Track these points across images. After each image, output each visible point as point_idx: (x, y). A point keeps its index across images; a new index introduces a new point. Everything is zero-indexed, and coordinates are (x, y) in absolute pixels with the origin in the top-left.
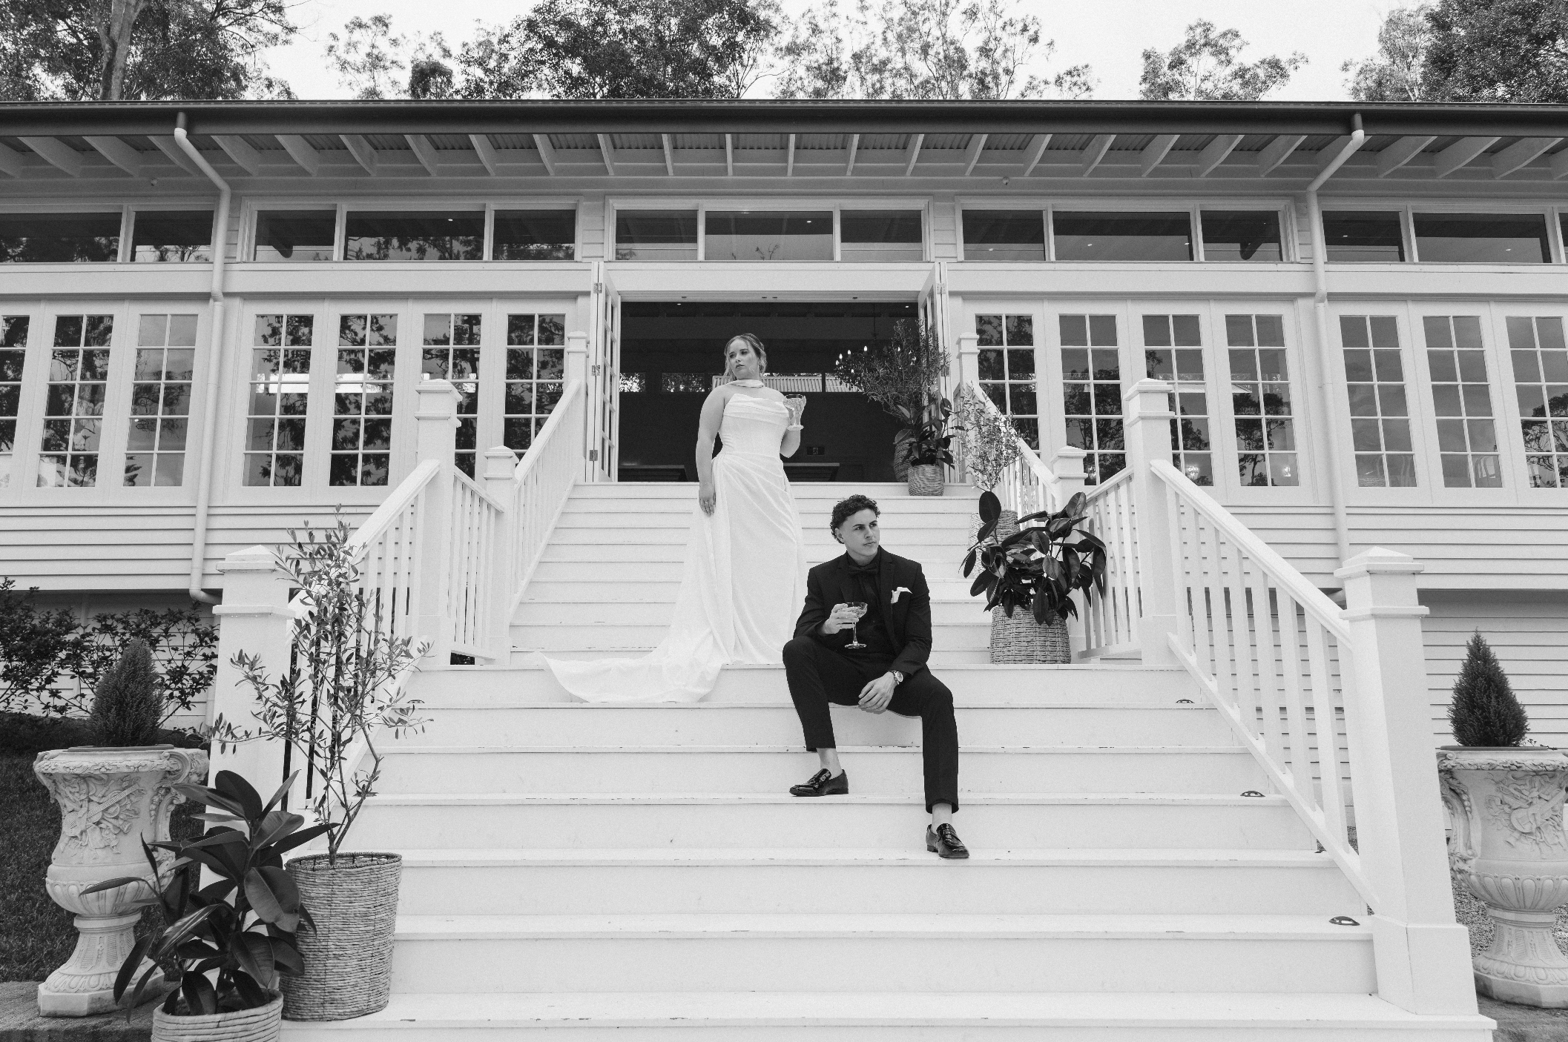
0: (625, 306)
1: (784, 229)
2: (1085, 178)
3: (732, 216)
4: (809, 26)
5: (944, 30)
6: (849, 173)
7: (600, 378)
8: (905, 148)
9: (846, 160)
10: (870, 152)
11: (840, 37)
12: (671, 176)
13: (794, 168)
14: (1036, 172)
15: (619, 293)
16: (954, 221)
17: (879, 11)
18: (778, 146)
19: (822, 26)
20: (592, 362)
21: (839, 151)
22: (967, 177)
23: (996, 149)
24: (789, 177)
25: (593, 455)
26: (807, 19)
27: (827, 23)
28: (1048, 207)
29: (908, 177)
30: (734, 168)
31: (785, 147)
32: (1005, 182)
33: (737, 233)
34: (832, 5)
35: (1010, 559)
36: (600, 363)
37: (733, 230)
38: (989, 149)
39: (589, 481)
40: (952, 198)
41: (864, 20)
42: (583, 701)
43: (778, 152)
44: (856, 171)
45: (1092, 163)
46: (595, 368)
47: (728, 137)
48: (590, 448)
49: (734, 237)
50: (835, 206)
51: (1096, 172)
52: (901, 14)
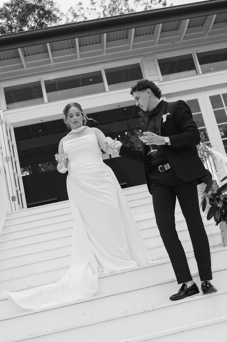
0: (15, 129)
1: (81, 84)
2: (206, 37)
3: (56, 82)
4: (72, 14)
5: (127, 7)
6: (105, 53)
7: (10, 163)
8: (127, 38)
9: (103, 47)
10: (112, 42)
11: (86, 17)
12: (26, 68)
13: (80, 55)
14: (185, 38)
15: (12, 124)
16: (155, 65)
17: (100, 3)
18: (71, 47)
19: (78, 13)
20: (5, 156)
21: (98, 44)
22: (156, 45)
23: (166, 31)
24: (79, 59)
25: (13, 199)
26: (71, 12)
27: (79, 12)
28: (194, 52)
29: (131, 50)
30: (53, 60)
31: (74, 47)
32: (173, 44)
33: (60, 90)
34: (80, 4)
35: (222, 198)
36: (8, 155)
37: (58, 89)
38: (163, 32)
39: (14, 211)
40: (152, 55)
41: (94, 8)
42: (30, 310)
43: (72, 49)
44: (107, 52)
45: (208, 29)
46: (7, 158)
47: (48, 44)
48: (11, 195)
49: (59, 92)
50: (101, 68)
51: (210, 34)
52: (109, 3)
